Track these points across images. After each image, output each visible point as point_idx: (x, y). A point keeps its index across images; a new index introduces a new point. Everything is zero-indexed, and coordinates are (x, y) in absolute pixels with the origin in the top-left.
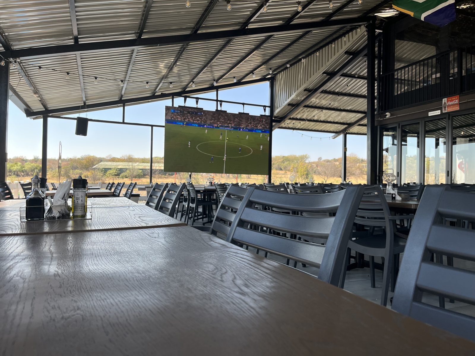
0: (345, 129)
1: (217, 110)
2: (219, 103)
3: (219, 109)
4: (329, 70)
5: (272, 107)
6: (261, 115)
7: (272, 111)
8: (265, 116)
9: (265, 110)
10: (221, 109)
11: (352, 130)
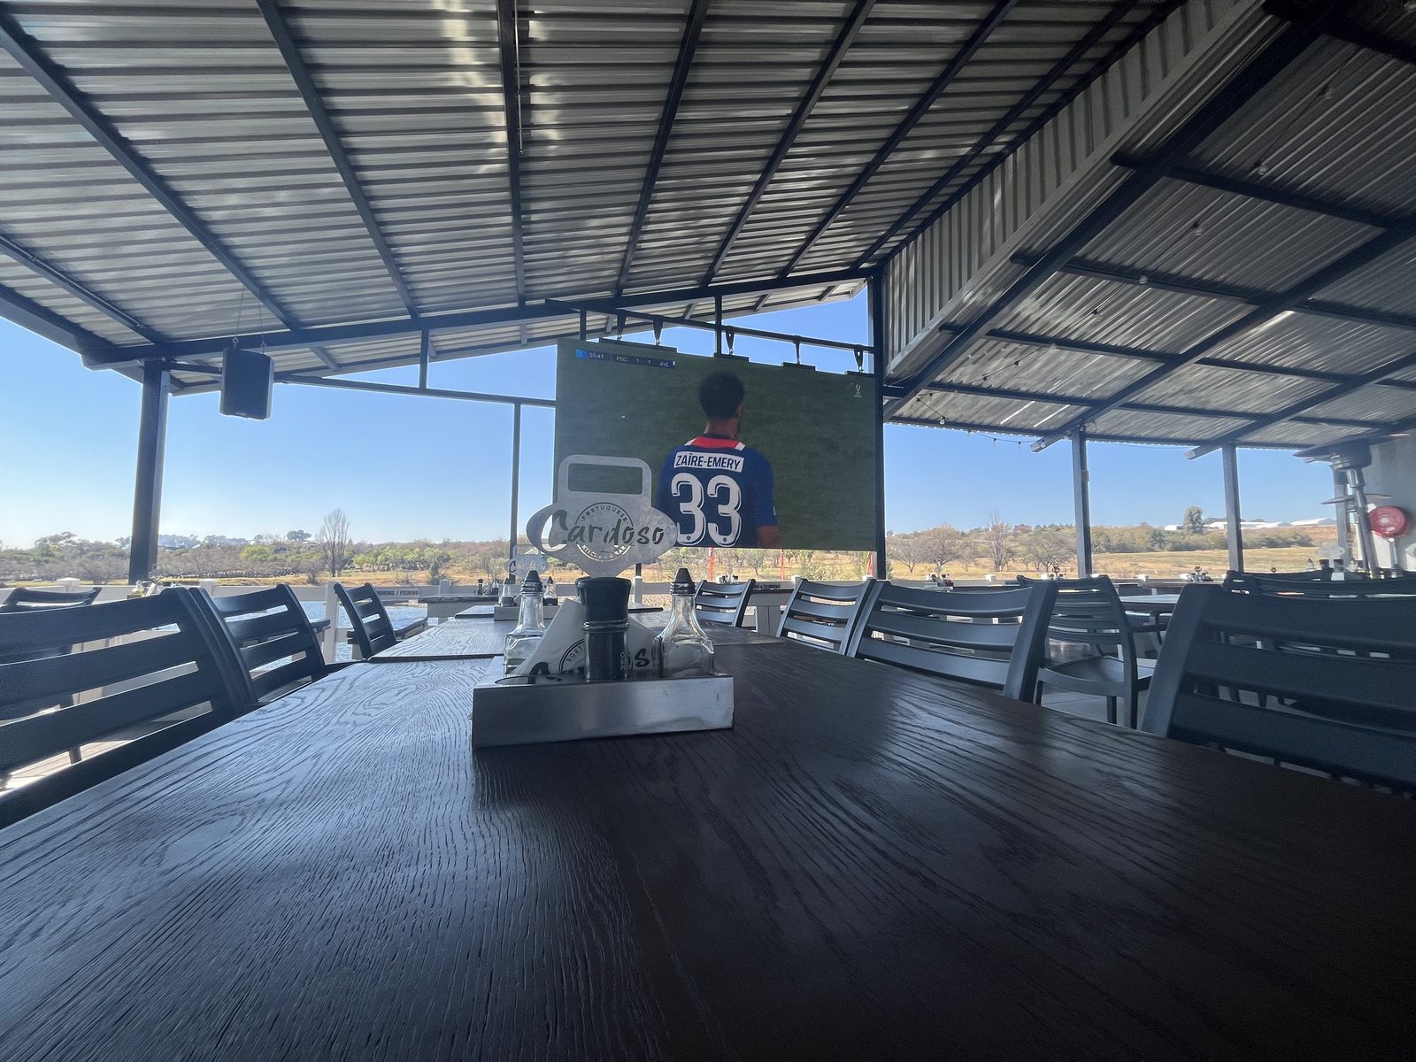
0: (1083, 418)
1: (719, 354)
2: (724, 334)
3: (725, 350)
4: (1030, 247)
5: (880, 350)
6: (850, 373)
7: (880, 362)
8: (860, 374)
9: (860, 360)
10: (732, 352)
11: (1100, 424)
